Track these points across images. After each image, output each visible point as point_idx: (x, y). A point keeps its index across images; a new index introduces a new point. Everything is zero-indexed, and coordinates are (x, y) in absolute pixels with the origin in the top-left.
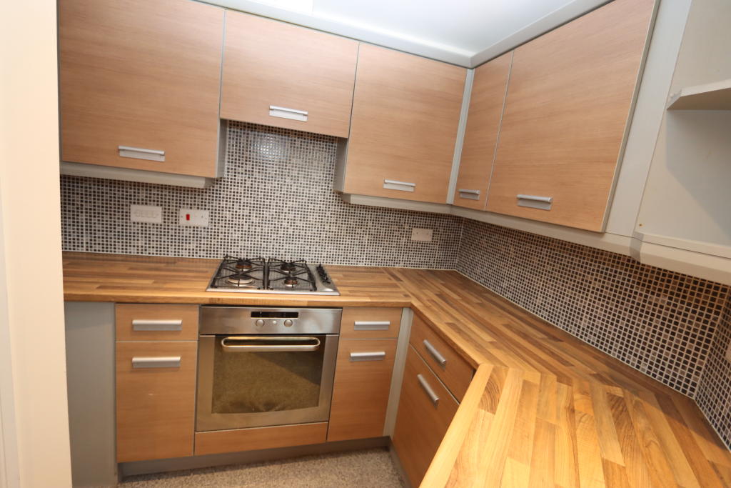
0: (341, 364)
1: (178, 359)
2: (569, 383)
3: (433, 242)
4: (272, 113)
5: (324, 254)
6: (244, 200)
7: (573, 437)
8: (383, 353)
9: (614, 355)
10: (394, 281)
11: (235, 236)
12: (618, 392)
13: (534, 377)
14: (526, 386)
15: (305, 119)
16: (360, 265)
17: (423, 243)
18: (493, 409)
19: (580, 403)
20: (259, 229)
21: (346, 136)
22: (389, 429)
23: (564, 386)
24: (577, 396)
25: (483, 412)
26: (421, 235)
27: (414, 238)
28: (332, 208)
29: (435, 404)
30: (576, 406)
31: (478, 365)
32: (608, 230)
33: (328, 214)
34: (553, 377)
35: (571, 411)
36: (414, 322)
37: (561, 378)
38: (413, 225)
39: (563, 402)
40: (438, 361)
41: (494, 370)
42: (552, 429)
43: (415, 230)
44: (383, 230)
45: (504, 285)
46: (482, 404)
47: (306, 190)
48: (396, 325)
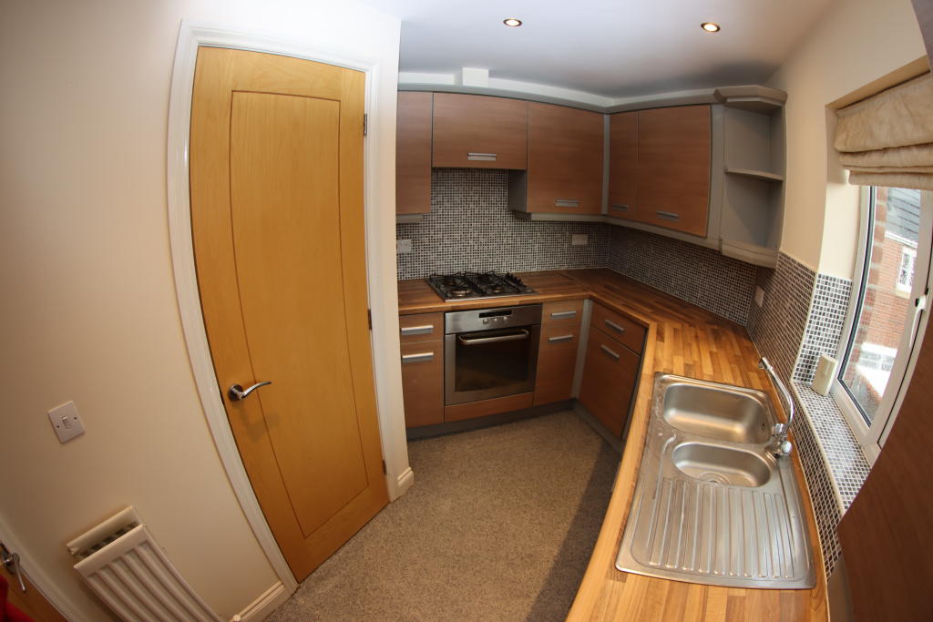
0: (543, 347)
1: (431, 354)
2: (695, 327)
3: (589, 245)
4: (469, 158)
5: (504, 264)
6: (437, 226)
7: (698, 346)
8: (571, 336)
9: (714, 311)
10: (568, 281)
11: (432, 258)
12: (716, 327)
13: (678, 326)
14: (675, 330)
15: (494, 159)
16: (534, 270)
17: (581, 247)
18: (663, 341)
19: (700, 334)
20: (451, 249)
21: (524, 169)
22: (575, 393)
23: (692, 328)
24: (698, 331)
25: (659, 342)
26: (579, 240)
27: (574, 243)
28: (508, 224)
29: (617, 359)
30: (699, 335)
31: (648, 325)
32: (709, 235)
33: (505, 229)
34: (687, 325)
35: (697, 337)
36: (594, 308)
37: (691, 325)
38: (573, 232)
39: (693, 334)
40: (619, 330)
41: (658, 325)
42: (690, 345)
43: (574, 236)
44: (549, 238)
45: (648, 275)
46: (657, 339)
47: (486, 212)
48: (580, 313)
